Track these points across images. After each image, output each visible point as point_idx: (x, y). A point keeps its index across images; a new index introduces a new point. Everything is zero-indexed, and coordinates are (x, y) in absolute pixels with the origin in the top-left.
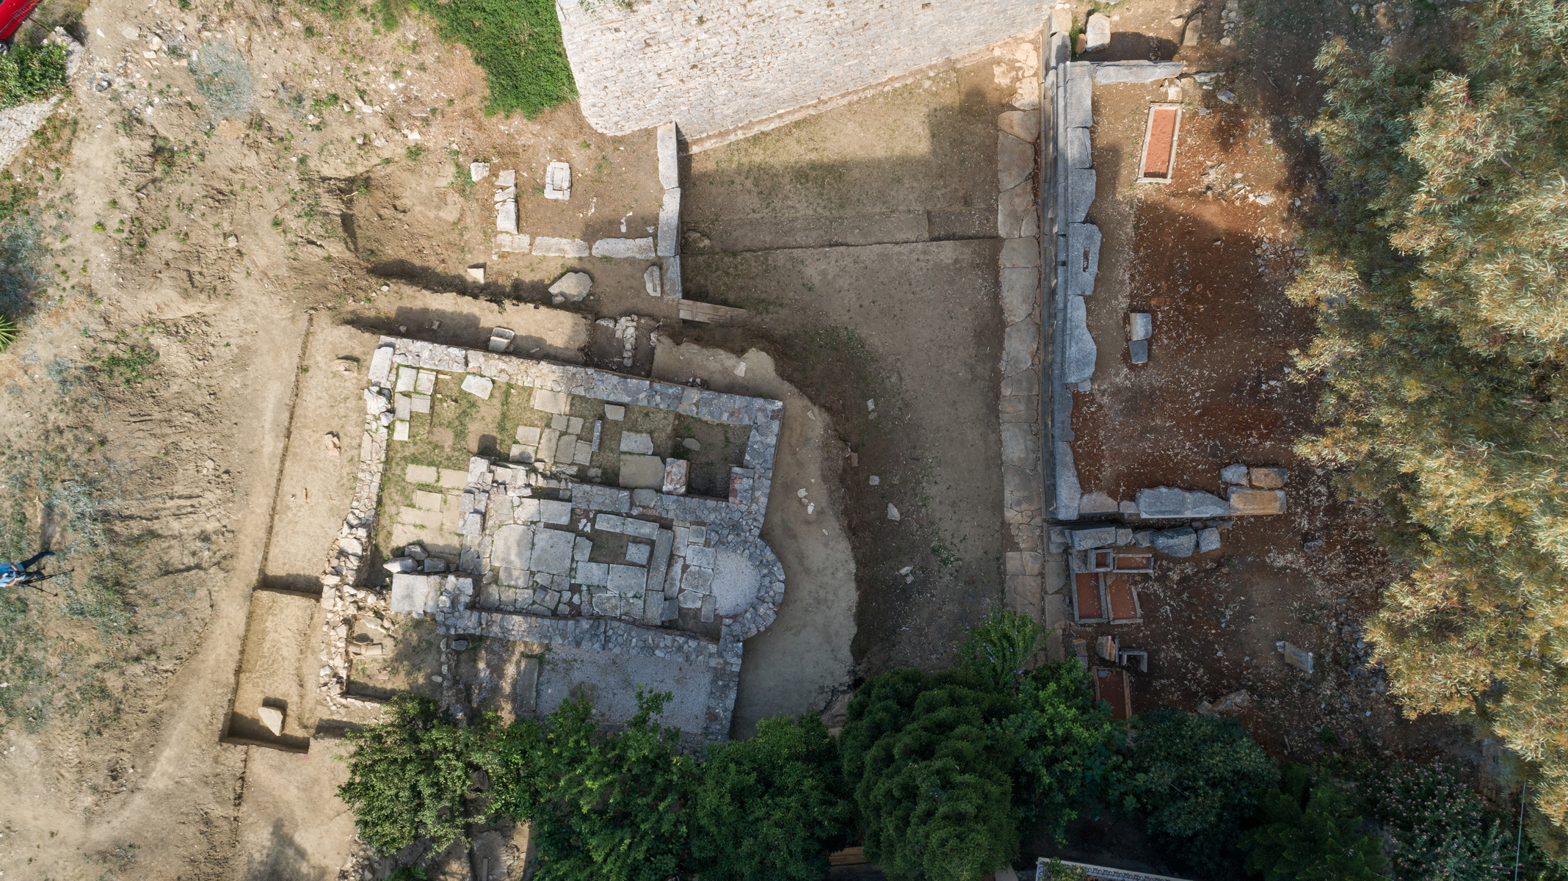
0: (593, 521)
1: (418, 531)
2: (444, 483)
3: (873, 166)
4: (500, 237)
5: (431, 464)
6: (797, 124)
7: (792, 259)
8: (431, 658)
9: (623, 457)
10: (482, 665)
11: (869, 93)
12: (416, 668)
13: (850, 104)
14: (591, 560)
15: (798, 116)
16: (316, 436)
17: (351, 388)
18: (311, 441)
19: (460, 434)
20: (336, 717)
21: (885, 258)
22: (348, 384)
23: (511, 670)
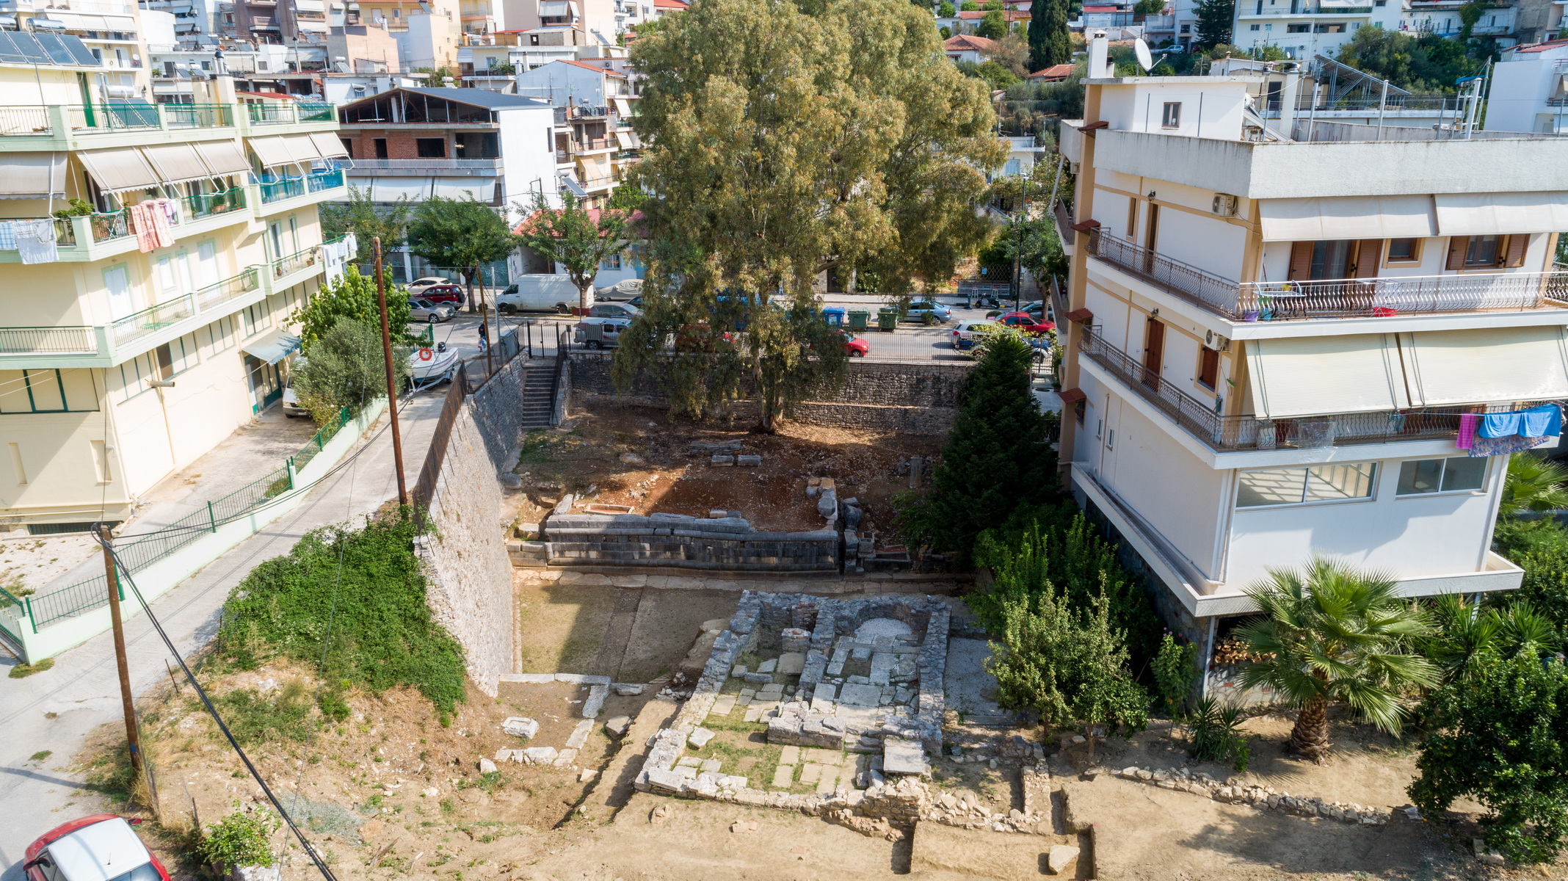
0: (833, 677)
1: (842, 783)
2: (795, 761)
3: (575, 629)
4: (557, 763)
5: (773, 770)
6: (525, 655)
7: (629, 664)
8: (973, 769)
9: (779, 670)
10: (976, 746)
11: (518, 625)
12: (985, 777)
13: (522, 633)
14: (868, 676)
15: (519, 654)
16: (733, 840)
17: (684, 814)
18: (737, 844)
19: (747, 753)
20: (1049, 817)
21: (642, 627)
22: (680, 816)
23: (977, 731)
